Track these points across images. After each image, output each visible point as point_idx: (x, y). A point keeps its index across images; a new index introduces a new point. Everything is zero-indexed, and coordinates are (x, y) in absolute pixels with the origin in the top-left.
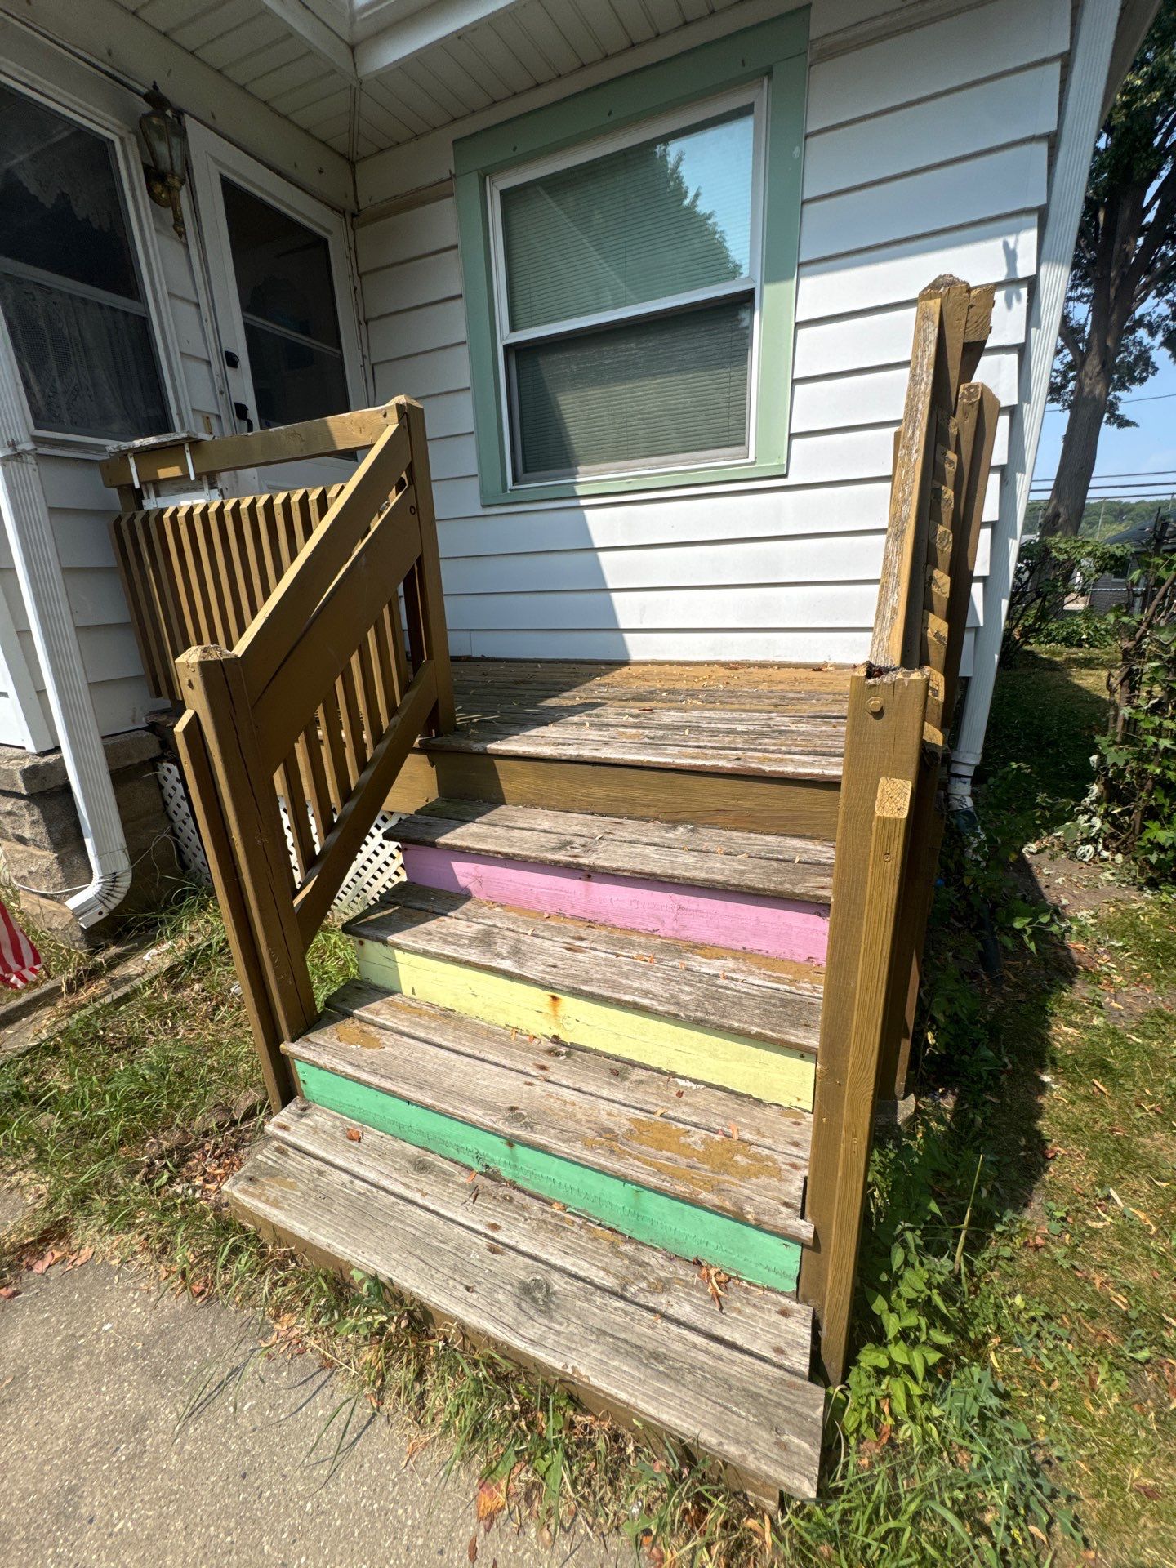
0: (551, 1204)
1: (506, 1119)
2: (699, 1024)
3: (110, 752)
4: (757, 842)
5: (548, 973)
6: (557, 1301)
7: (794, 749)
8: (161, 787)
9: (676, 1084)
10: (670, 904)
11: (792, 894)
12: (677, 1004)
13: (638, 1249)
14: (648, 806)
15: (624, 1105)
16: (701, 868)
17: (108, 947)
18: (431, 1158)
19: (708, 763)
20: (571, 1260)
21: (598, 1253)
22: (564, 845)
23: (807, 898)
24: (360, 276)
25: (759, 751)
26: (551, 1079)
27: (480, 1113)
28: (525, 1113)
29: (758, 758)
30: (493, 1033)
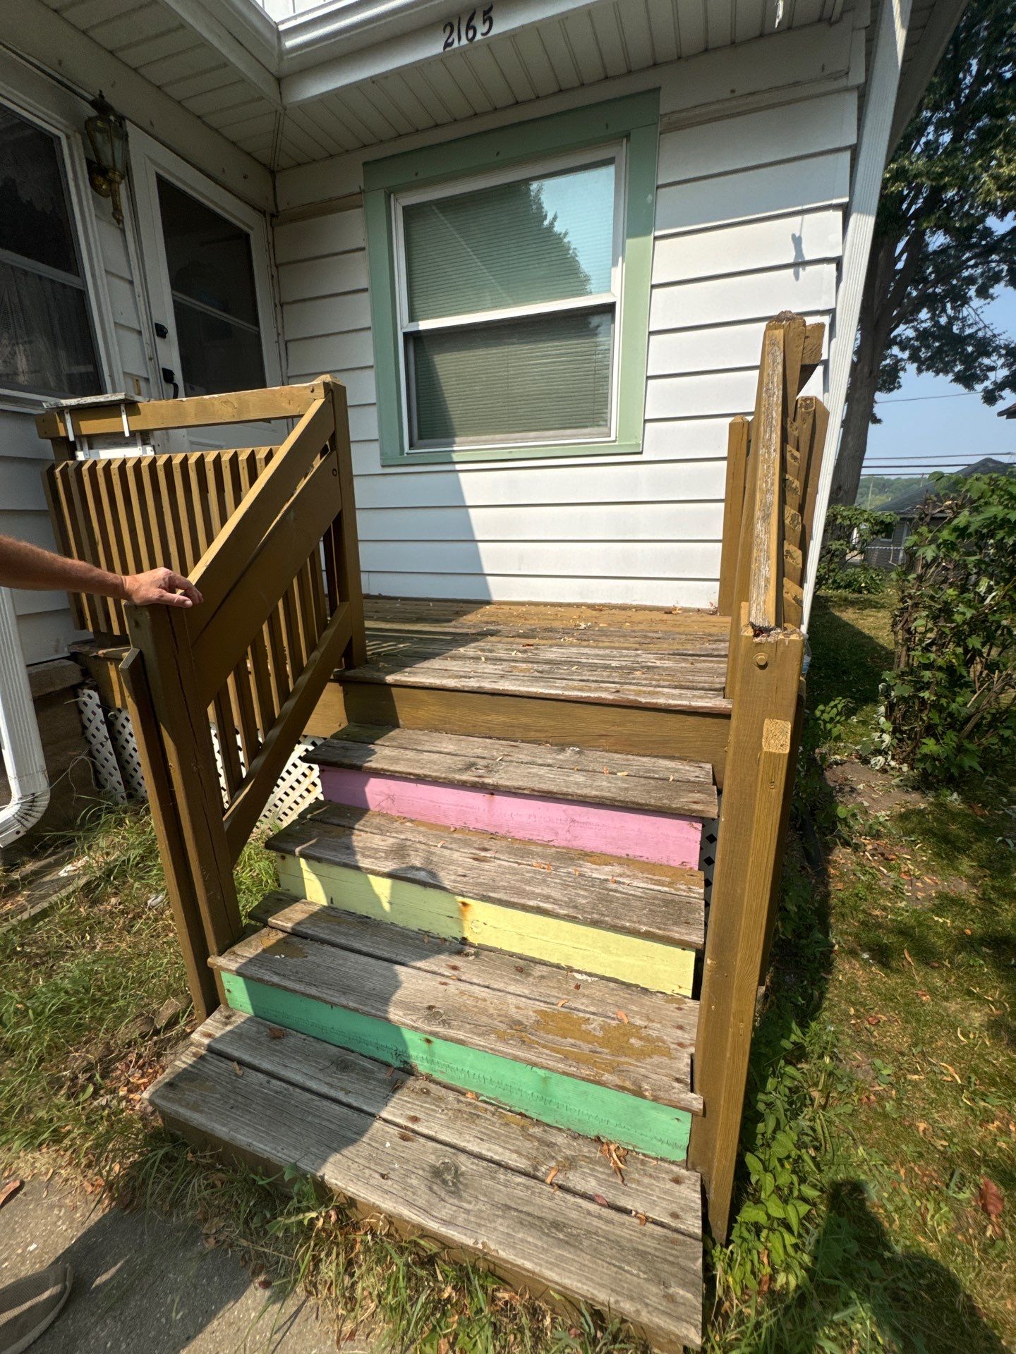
0: (464, 1094)
1: (426, 1018)
2: (595, 924)
3: (34, 680)
4: (635, 763)
5: (459, 882)
6: (465, 1182)
7: (662, 683)
8: (81, 712)
9: (574, 978)
10: (564, 817)
11: (670, 808)
12: (575, 907)
13: (545, 1131)
14: (540, 731)
15: (530, 999)
16: (591, 786)
17: (24, 864)
18: (351, 1057)
19: (593, 695)
20: (487, 1145)
21: (510, 1137)
22: (470, 766)
23: (682, 812)
24: (277, 267)
25: (634, 684)
26: (463, 978)
27: (401, 1013)
28: (442, 1011)
29: (634, 691)
30: (407, 937)
